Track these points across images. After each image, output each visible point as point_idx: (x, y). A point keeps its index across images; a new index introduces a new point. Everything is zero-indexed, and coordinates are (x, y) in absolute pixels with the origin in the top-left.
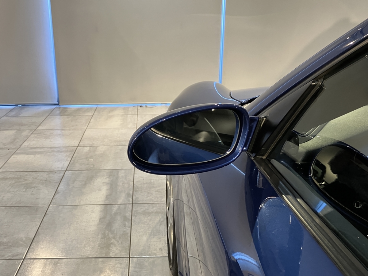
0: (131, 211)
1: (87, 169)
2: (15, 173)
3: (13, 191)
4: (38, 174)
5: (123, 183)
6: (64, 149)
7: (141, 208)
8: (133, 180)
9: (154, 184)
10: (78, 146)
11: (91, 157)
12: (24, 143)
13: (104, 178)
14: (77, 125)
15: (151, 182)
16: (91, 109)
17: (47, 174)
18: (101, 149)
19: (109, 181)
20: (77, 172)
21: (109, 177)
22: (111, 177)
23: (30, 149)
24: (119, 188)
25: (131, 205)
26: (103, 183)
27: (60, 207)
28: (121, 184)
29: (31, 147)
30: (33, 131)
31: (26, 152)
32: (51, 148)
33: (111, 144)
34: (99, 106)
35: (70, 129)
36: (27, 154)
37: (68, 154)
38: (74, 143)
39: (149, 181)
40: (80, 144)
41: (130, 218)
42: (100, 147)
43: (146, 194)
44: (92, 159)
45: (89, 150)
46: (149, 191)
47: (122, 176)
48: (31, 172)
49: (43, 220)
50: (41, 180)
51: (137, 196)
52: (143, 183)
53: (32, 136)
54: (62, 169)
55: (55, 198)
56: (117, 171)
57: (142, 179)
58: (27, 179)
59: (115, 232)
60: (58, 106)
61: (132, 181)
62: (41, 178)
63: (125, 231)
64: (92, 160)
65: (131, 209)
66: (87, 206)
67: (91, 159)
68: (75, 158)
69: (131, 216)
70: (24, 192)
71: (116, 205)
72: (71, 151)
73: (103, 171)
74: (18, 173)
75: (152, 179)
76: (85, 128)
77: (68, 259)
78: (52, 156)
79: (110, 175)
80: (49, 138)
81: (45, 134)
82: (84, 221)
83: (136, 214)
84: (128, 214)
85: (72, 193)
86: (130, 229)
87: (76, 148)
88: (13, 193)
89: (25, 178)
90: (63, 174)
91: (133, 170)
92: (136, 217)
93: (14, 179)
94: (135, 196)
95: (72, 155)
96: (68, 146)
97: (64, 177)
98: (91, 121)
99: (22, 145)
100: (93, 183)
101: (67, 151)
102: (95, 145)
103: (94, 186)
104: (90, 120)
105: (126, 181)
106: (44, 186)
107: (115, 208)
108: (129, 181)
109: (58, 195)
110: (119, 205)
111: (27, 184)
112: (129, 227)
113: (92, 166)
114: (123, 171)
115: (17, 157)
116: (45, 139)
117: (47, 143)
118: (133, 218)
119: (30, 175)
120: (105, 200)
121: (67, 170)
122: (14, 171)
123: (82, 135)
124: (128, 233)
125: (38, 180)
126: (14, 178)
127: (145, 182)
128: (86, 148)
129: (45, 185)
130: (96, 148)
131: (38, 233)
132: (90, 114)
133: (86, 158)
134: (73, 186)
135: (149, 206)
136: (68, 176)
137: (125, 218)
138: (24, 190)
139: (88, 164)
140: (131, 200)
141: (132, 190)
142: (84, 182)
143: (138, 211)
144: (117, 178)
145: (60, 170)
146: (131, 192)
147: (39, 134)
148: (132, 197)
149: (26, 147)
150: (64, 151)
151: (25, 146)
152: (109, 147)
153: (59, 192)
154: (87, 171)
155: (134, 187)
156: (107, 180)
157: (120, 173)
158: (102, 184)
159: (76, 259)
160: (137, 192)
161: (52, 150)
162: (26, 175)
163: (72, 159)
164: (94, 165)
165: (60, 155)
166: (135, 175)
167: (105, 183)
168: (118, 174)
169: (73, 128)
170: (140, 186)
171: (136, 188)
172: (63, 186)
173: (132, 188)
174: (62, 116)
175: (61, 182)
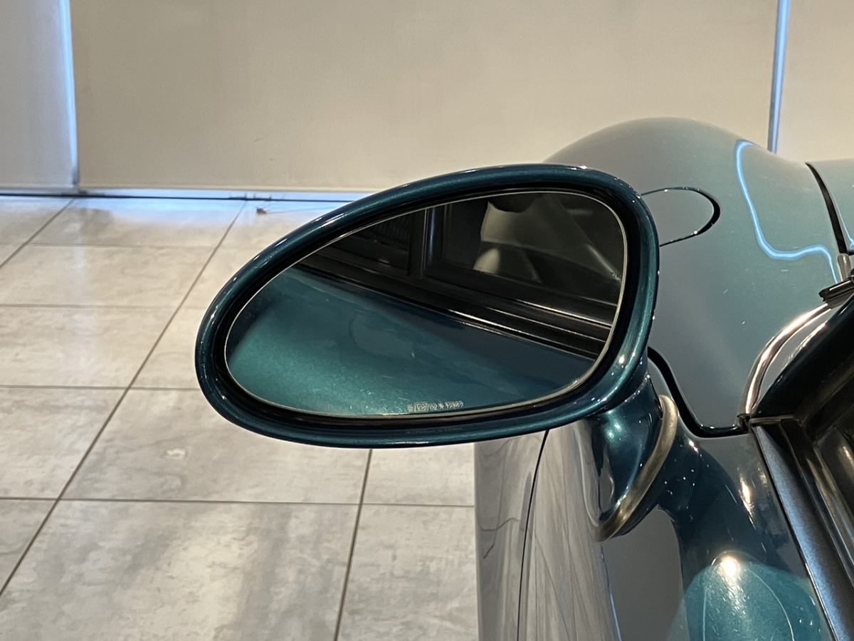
1: (150, 496)
5: (301, 572)
6: (68, 399)
8: (346, 560)
9: (439, 583)
10: (129, 387)
11: (179, 441)
13: (219, 543)
14: (141, 291)
15: (428, 573)
19: (240, 556)
20: (104, 510)
21: (243, 539)
22: (252, 538)
24: (277, 594)
26: (213, 565)
28: (290, 574)
32: (14, 388)
35: (107, 309)
37: (82, 419)
38: (117, 370)
39: (419, 569)
40: (141, 375)
44: (181, 448)
45: (176, 408)
46: (410, 618)
47: (302, 539)
52: (392, 574)
54: (43, 490)
56: (283, 510)
57: (390, 553)
61: (342, 564)
64: (182, 453)
67: (176, 451)
68: (111, 440)
72: (99, 409)
73: (222, 506)
75: (432, 559)
76: (176, 304)
78: (9, 427)
79: (249, 531)
85: (67, 608)
87: (122, 392)
90: (44, 517)
91: (356, 509)
95: (98, 426)
96: (87, 384)
97: (44, 530)
100: (169, 564)
101: (81, 408)
103: (171, 577)
104: (199, 270)
105: (315, 562)
108: (329, 561)
113: (178, 482)
114: (309, 514)
121: (63, 497)
123: (158, 335)
127: (397, 572)
128: (161, 397)
133: (158, 443)
134: (80, 575)
136: (63, 526)
139: (159, 474)
141: (337, 609)
142: (129, 558)
144: (280, 544)
145: (34, 494)
146: (333, 617)
150: (67, 406)
153: (13, 601)
154: (150, 504)
155: (347, 594)
156: (232, 554)
157: (293, 522)
158: (209, 571)
160: (357, 617)
163: (97, 445)
164: (184, 479)
165: (45, 423)
166: (359, 532)
167: (224, 565)
168: (283, 528)
169: (125, 302)
170: (374, 588)
171: (356, 597)
172: (35, 569)
173: (339, 596)
174: (89, 248)
175: (31, 552)
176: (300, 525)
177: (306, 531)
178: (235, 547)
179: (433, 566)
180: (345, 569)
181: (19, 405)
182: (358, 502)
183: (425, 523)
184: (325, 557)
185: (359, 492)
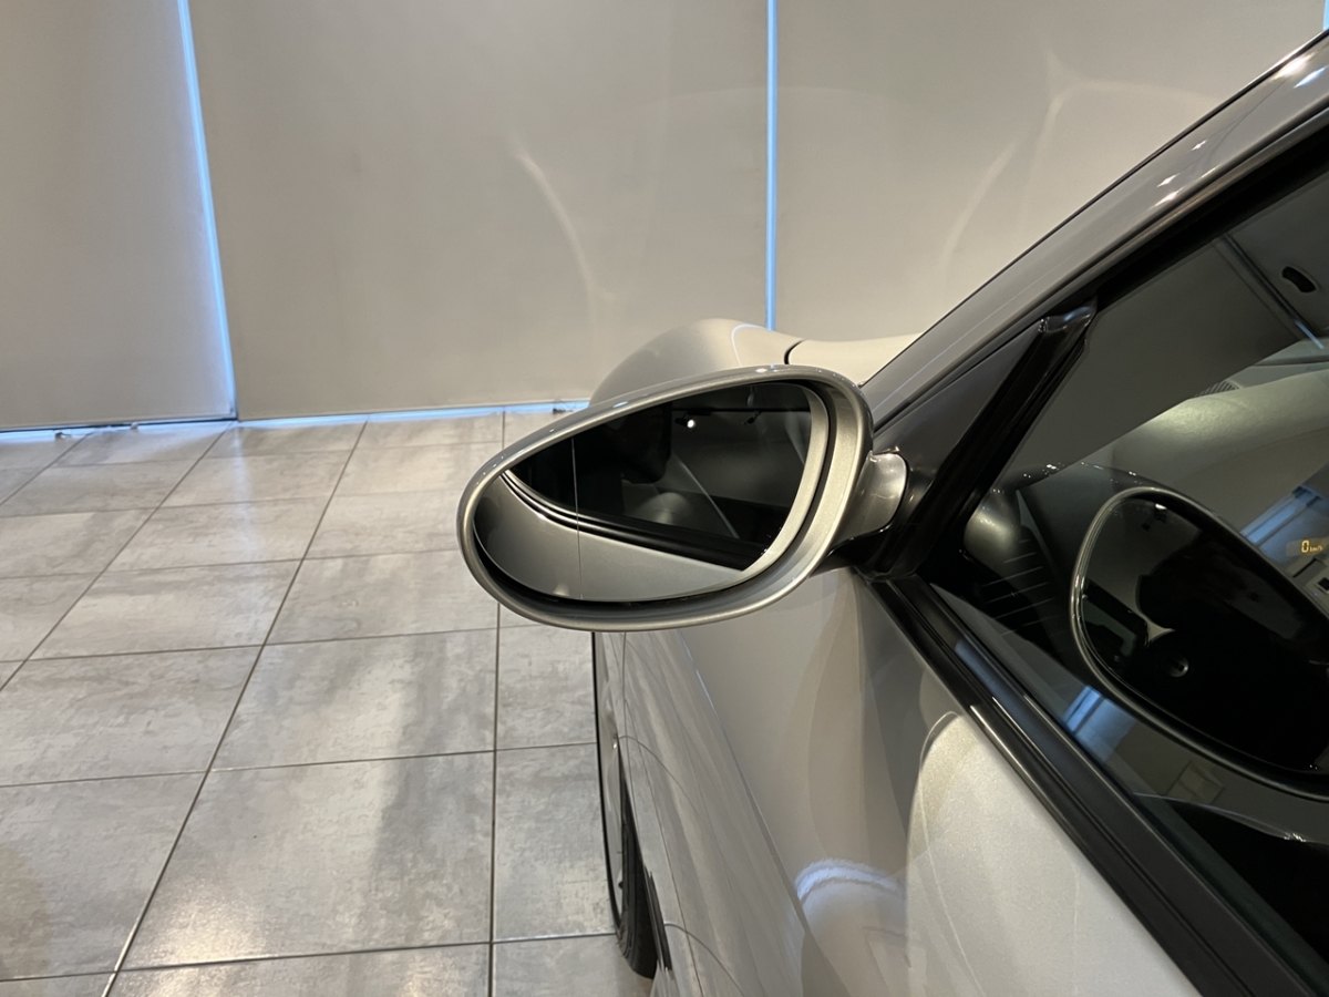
0: (491, 776)
1: (335, 636)
2: (89, 660)
3: (83, 726)
4: (169, 662)
5: (461, 680)
6: (258, 571)
7: (525, 763)
8: (494, 668)
9: (565, 679)
10: (303, 560)
11: (350, 595)
12: (122, 553)
13: (394, 666)
14: (298, 487)
15: (557, 672)
16: (347, 428)
17: (201, 658)
18: (384, 565)
19: (413, 673)
20: (301, 649)
21: (413, 661)
22: (419, 659)
23: (140, 575)
24: (446, 697)
25: (492, 754)
26: (392, 682)
27: (247, 776)
28: (453, 683)
29: (145, 567)
30: (151, 513)
31: (127, 586)
32: (212, 567)
33: (416, 546)
34: (374, 418)
35: (276, 502)
36: (132, 593)
37: (271, 585)
38: (292, 546)
39: (550, 669)
40: (312, 549)
41: (491, 801)
42: (380, 557)
43: (539, 715)
44: (353, 600)
45: (343, 571)
46: (549, 705)
47: (458, 657)
48: (145, 656)
49: (188, 823)
50: (179, 683)
51: (510, 723)
52: (530, 676)
53: (148, 528)
54: (250, 639)
55: (226, 745)
56: (440, 637)
57: (526, 661)
58: (131, 680)
59: (439, 856)
60: (235, 424)
61: (491, 672)
62: (181, 674)
63: (471, 850)
64: (354, 604)
65: (491, 769)
66: (338, 768)
67: (350, 602)
68: (295, 599)
69: (491, 795)
70: (119, 725)
71: (441, 758)
72: (283, 576)
73: (391, 639)
74: (100, 659)
75: (559, 662)
76: (329, 494)
77: (277, 961)
78: (214, 596)
79: (417, 655)
80: (207, 535)
81: (192, 522)
82: (331, 821)
83: (508, 788)
84: (483, 788)
85: (286, 723)
86: (490, 839)
87: (298, 563)
88: (82, 731)
89: (125, 679)
90: (254, 658)
91: (495, 632)
92: (508, 796)
93: (86, 683)
94: (504, 723)
95: (285, 589)
96: (270, 559)
97: (257, 668)
98: (348, 470)
99: (115, 563)
100: (359, 684)
101: (268, 577)
102: (364, 553)
103: (362, 694)
104: (343, 467)
105: (470, 673)
106: (190, 702)
107: (437, 768)
108: (481, 671)
109: (237, 731)
110: (450, 757)
111: (131, 696)
112: (486, 835)
113: (354, 625)
114: (460, 638)
115: (95, 605)
116: (190, 539)
117: (201, 550)
118: (497, 801)
119: (140, 665)
120: (401, 743)
121: (268, 642)
122: (85, 654)
123: (319, 517)
124: (483, 856)
125: (169, 681)
126: (84, 679)
127: (534, 674)
128: (330, 563)
129: (191, 698)
130: (367, 561)
131: (167, 870)
132: (344, 446)
133: (334, 598)
134: (291, 699)
135: (553, 755)
136: (271, 664)
137: (471, 804)
138: (121, 719)
139: (339, 620)
140: (489, 737)
141: (493, 703)
142: (326, 683)
143: (517, 776)
144: (441, 661)
145: (245, 643)
146: (490, 710)
147: (172, 520)
148: (492, 727)
149: (126, 568)
150: (257, 577)
151: (124, 564)
152: (409, 556)
153: (242, 722)
154: (335, 642)
155: (499, 692)
156: (406, 672)
157: (449, 646)
158: (389, 686)
159: (302, 960)
160: (509, 709)
161: (217, 573)
162: (128, 667)
163: (286, 603)
164: (359, 623)
165: (242, 590)
166: (501, 648)
167: (401, 681)
168: (442, 650)
169: (287, 496)
170: (519, 686)
171: (506, 694)
172: (255, 698)
173: (493, 695)
174: (251, 458)
175: (249, 685)
176: (454, 648)
177: (459, 650)
178: (407, 667)
179: (561, 667)
180: (494, 676)
181: (220, 579)
182: (496, 626)
183: (549, 636)
184: (478, 668)
185: (496, 618)
